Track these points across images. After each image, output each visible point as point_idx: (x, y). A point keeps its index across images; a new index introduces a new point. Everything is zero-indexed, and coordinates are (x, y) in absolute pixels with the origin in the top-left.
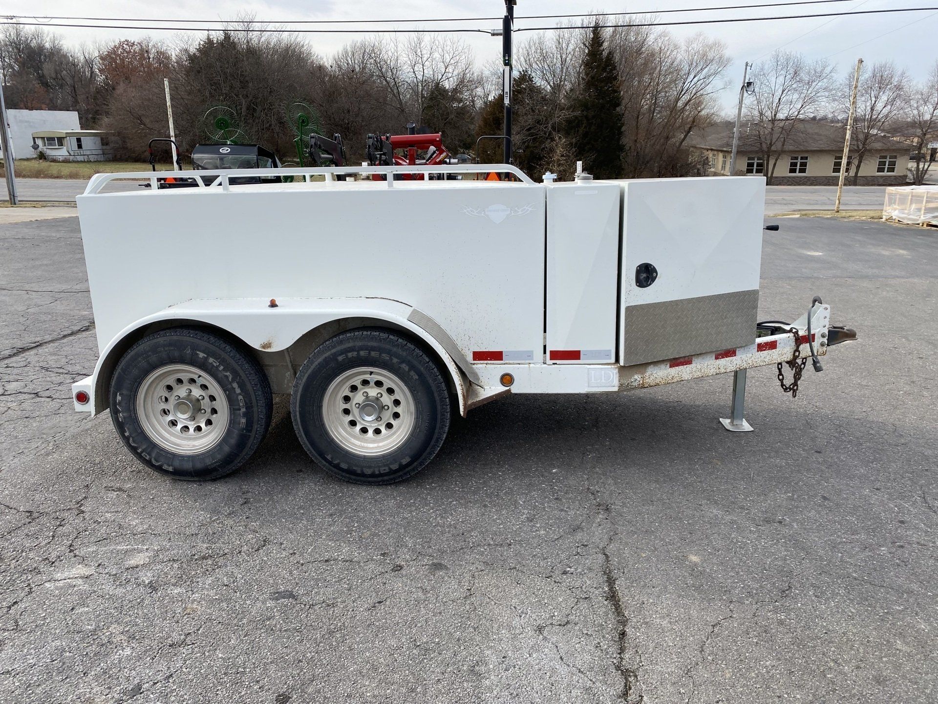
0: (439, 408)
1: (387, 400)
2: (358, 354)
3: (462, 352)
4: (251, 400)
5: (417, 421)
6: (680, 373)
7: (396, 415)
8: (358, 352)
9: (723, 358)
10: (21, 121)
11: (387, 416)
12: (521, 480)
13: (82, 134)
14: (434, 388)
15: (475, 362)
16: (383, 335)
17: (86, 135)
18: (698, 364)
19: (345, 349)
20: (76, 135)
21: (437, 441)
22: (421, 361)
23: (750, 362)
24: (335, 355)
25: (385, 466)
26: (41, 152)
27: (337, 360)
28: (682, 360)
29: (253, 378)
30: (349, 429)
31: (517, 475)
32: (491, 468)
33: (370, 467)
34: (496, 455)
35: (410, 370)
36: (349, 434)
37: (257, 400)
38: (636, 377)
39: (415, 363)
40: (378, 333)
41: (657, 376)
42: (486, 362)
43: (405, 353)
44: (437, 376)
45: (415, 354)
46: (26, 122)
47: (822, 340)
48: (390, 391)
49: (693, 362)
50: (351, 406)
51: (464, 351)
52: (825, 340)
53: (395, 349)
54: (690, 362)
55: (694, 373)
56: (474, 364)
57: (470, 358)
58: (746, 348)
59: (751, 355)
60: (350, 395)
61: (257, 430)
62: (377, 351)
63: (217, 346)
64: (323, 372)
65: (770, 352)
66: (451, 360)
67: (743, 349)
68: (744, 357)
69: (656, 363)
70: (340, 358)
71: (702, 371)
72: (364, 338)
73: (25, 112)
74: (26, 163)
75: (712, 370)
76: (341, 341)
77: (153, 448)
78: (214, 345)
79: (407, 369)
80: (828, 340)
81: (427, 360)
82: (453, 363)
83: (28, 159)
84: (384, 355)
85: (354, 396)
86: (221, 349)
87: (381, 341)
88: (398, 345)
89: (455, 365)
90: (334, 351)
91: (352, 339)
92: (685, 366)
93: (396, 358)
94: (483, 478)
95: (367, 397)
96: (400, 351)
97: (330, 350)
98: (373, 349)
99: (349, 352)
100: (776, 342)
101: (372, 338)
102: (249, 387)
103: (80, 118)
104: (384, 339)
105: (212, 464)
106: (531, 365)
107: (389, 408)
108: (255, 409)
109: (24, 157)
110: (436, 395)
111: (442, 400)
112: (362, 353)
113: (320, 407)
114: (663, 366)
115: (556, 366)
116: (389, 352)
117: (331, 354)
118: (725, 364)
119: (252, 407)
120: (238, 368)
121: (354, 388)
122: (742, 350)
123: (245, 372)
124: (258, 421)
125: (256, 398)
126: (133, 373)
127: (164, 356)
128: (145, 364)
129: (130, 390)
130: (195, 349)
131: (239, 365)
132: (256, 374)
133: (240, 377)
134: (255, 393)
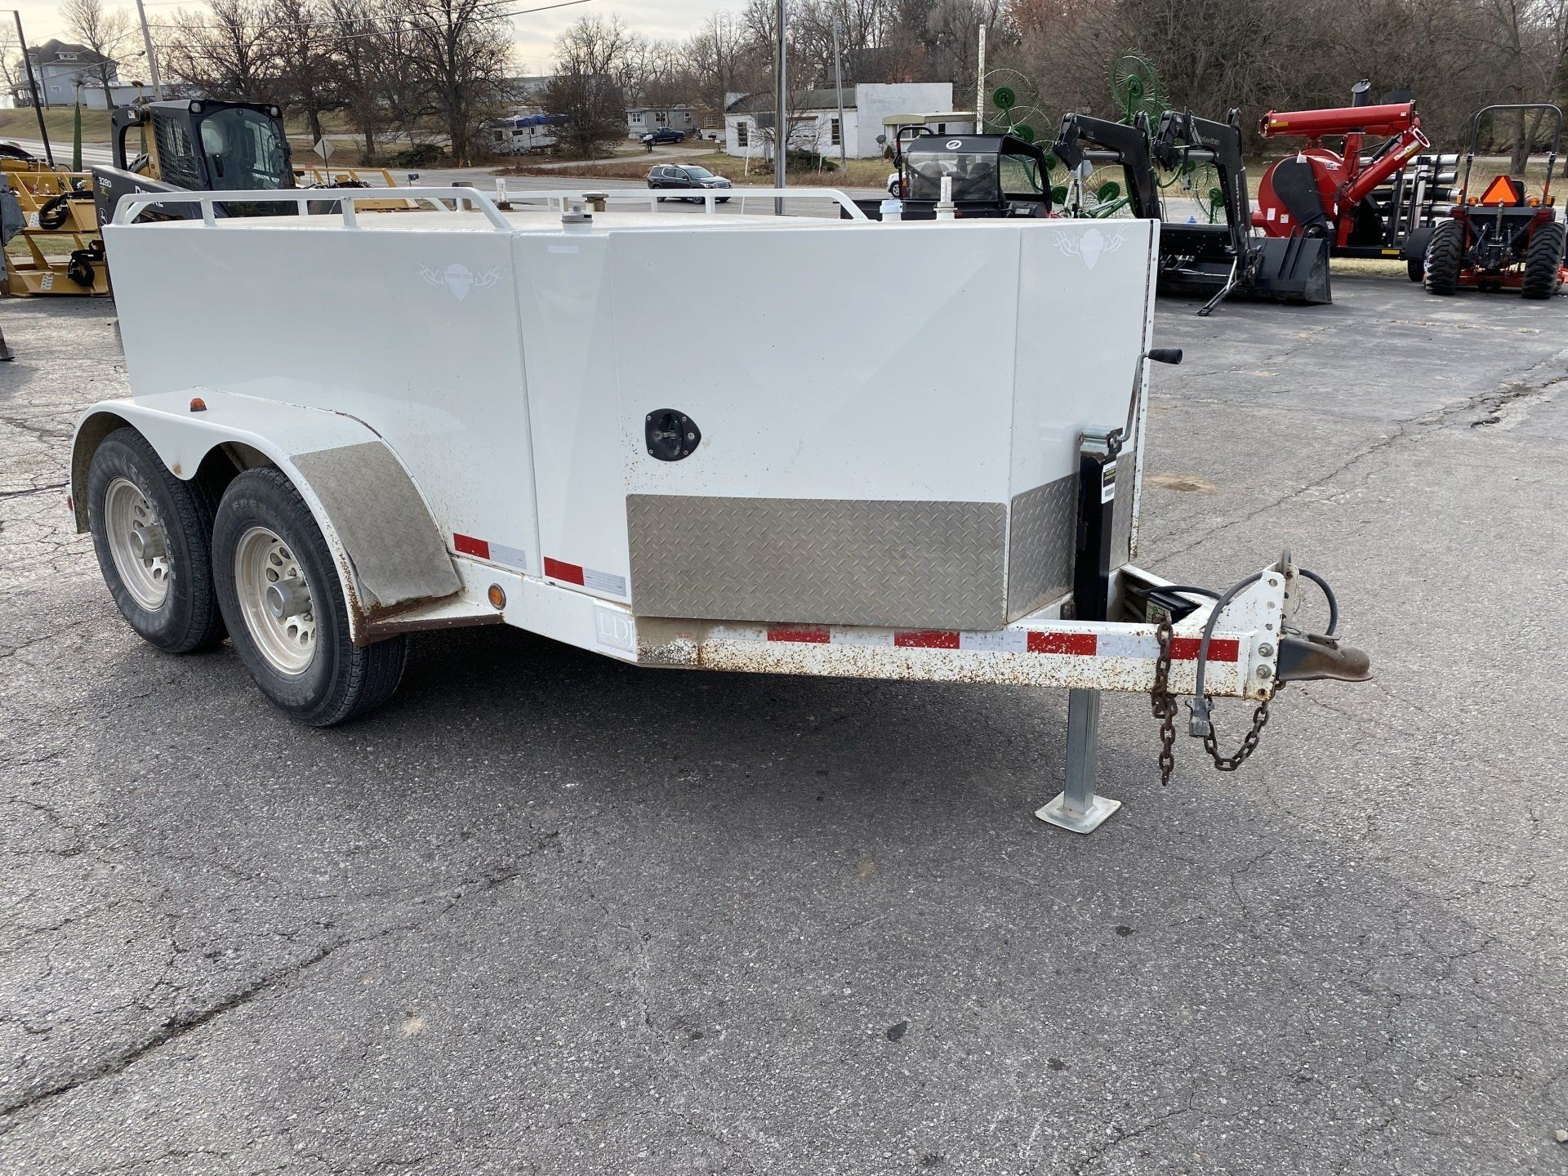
0: (335, 619)
2: (248, 503)
3: (441, 531)
4: (179, 548)
6: (795, 655)
8: (248, 500)
9: (918, 645)
10: (873, 101)
13: (948, 119)
14: (326, 584)
15: (459, 553)
16: (279, 479)
17: (954, 119)
18: (847, 646)
19: (238, 492)
20: (938, 119)
21: (343, 675)
23: (1007, 672)
24: (231, 500)
25: (293, 695)
26: (889, 147)
28: (801, 630)
30: (277, 622)
33: (280, 691)
37: (189, 551)
38: (680, 642)
39: (304, 534)
40: (275, 475)
41: (737, 652)
42: (470, 556)
46: (880, 102)
47: (1260, 661)
49: (831, 639)
52: (1271, 664)
54: (825, 639)
55: (834, 663)
56: (458, 557)
57: (451, 543)
58: (989, 635)
59: (1007, 655)
60: (275, 568)
61: (195, 595)
62: (264, 503)
65: (1073, 658)
66: (336, 540)
67: (981, 635)
68: (984, 654)
69: (731, 624)
70: (234, 506)
71: (859, 664)
72: (260, 479)
73: (881, 87)
74: (868, 164)
75: (888, 667)
80: (1279, 663)
82: (340, 547)
83: (873, 159)
89: (342, 551)
90: (231, 492)
92: (811, 645)
93: (283, 519)
95: (295, 577)
97: (230, 490)
99: (241, 497)
100: (1094, 637)
101: (267, 481)
102: (178, 528)
103: (954, 93)
106: (526, 579)
108: (187, 563)
109: (870, 156)
110: (329, 595)
112: (251, 503)
114: (750, 634)
115: (552, 587)
117: (229, 498)
118: (925, 659)
119: (182, 559)
120: (168, 497)
121: (277, 559)
122: (978, 637)
123: (176, 504)
124: (194, 581)
125: (188, 546)
126: (93, 482)
127: (110, 463)
128: (99, 472)
129: (95, 504)
130: (129, 460)
131: (170, 492)
132: (196, 511)
133: (168, 511)
134: (187, 539)
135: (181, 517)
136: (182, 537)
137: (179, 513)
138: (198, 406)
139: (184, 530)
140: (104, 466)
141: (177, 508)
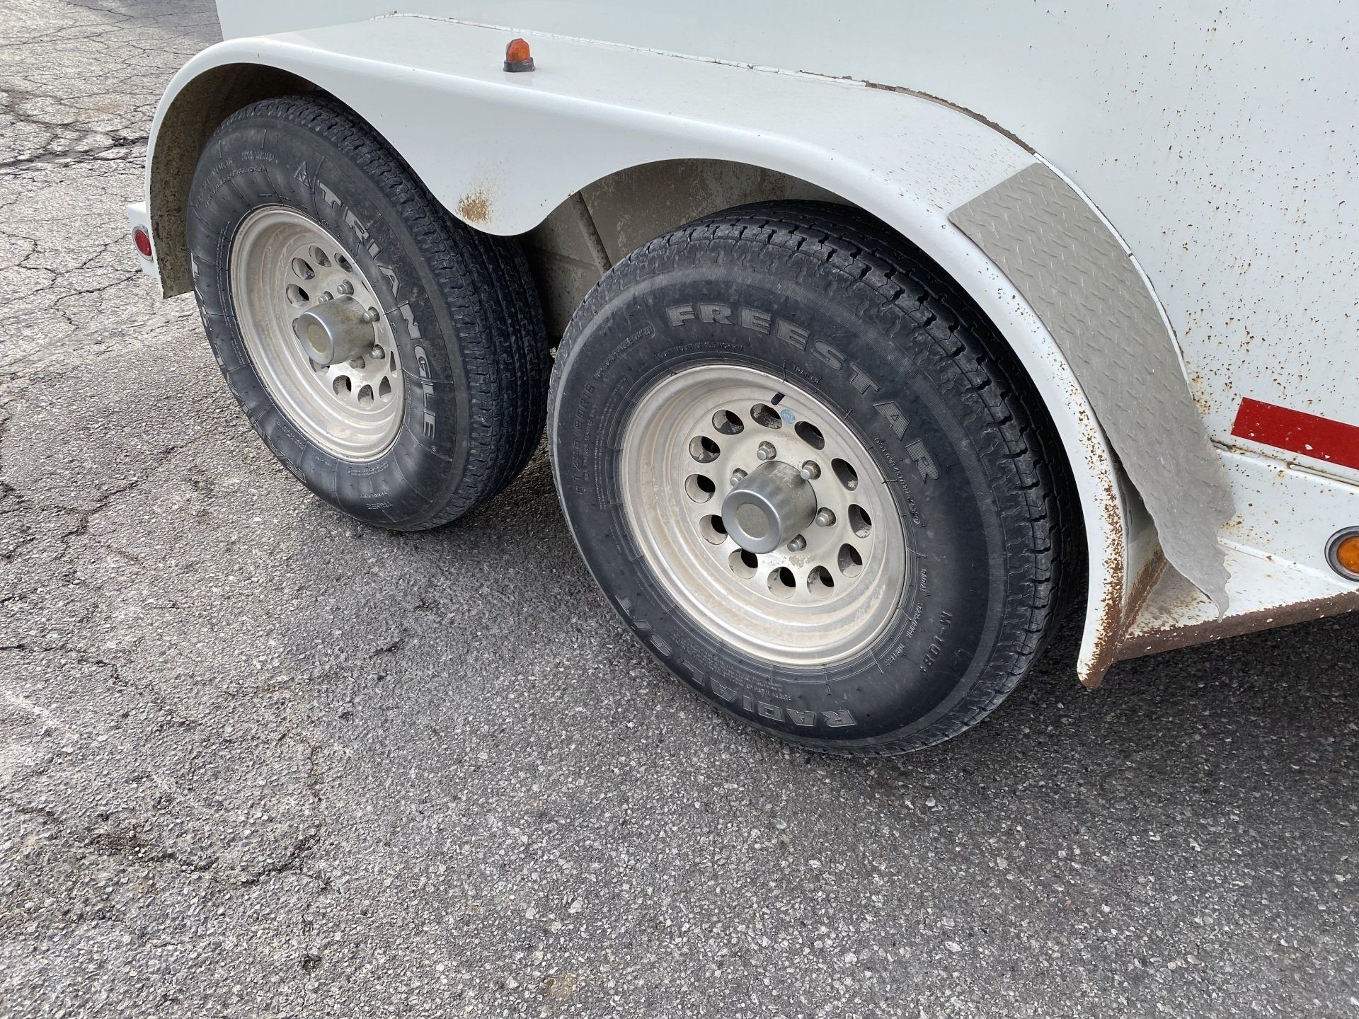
0: (996, 609)
1: (831, 493)
2: (734, 316)
3: (1195, 389)
4: (447, 368)
5: (902, 619)
7: (850, 555)
8: (735, 307)
11: (824, 548)
12: (1267, 927)
14: (994, 533)
15: (1240, 441)
16: (845, 263)
19: (695, 284)
21: (965, 707)
22: (968, 411)
24: (662, 299)
25: (773, 701)
27: (665, 319)
29: (461, 302)
30: (701, 540)
31: (1262, 884)
32: (1173, 800)
33: (729, 683)
34: (1214, 735)
35: (910, 435)
36: (700, 555)
37: (467, 372)
39: (942, 413)
40: (825, 249)
42: (1289, 455)
43: (906, 362)
44: (1024, 488)
45: (952, 373)
48: (844, 470)
50: (721, 474)
51: (1203, 385)
53: (870, 335)
56: (1230, 448)
57: (1222, 418)
60: (719, 439)
61: (469, 454)
62: (801, 325)
63: (372, 177)
64: (621, 346)
66: (1101, 449)
70: (677, 315)
72: (770, 255)
76: (693, 250)
77: (269, 412)
78: (366, 172)
79: (900, 426)
81: (1000, 411)
82: (1108, 465)
84: (823, 347)
85: (731, 447)
86: (381, 189)
87: (829, 285)
88: (890, 321)
89: (1112, 477)
90: (661, 280)
91: (729, 250)
93: (869, 371)
94: (1122, 844)
95: (772, 463)
96: (889, 349)
97: (653, 273)
98: (787, 311)
99: (708, 299)
101: (799, 265)
102: (445, 326)
104: (841, 279)
105: (373, 501)
107: (833, 521)
108: (461, 396)
110: (996, 561)
111: (1018, 587)
112: (748, 317)
113: (614, 454)
116: (846, 342)
117: (653, 293)
119: (452, 388)
120: (418, 261)
121: (732, 422)
123: (437, 276)
124: (472, 429)
125: (465, 363)
126: (207, 209)
127: (258, 177)
128: (225, 191)
129: (212, 252)
130: (315, 173)
131: (424, 251)
132: (476, 290)
133: (422, 291)
134: (462, 349)
135: (449, 305)
136: (452, 347)
137: (445, 296)
138: (518, 60)
139: (458, 331)
140: (239, 181)
141: (441, 286)
